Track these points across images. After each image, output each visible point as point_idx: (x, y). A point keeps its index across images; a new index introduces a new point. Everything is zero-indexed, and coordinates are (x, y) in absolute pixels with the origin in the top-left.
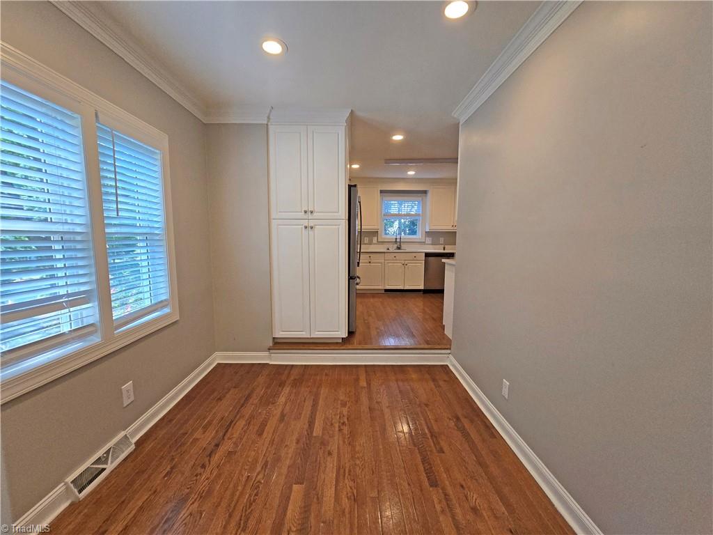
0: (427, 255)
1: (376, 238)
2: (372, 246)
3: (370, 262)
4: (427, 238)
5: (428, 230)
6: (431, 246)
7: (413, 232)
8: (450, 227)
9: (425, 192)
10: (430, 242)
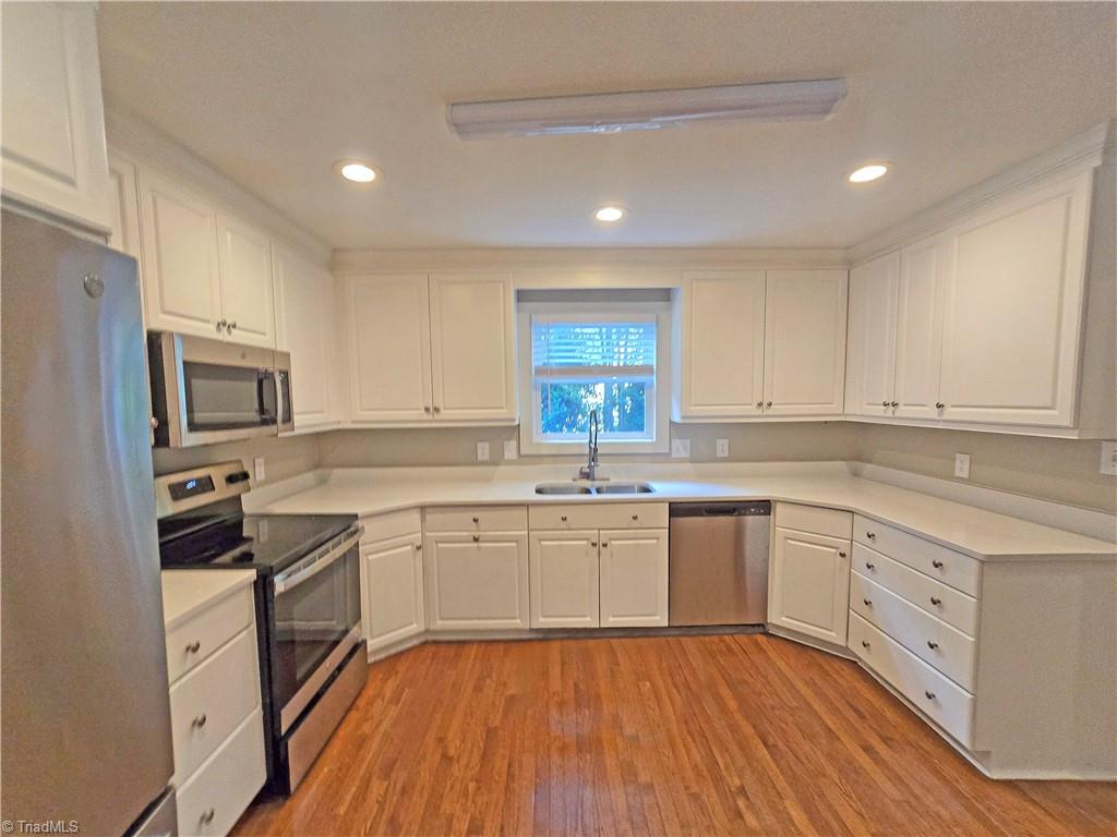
0: (677, 509)
1: (513, 443)
2: (501, 468)
3: (476, 540)
4: (676, 442)
5: (677, 419)
6: (688, 466)
7: (634, 421)
8: (752, 410)
9: (666, 295)
10: (684, 454)
